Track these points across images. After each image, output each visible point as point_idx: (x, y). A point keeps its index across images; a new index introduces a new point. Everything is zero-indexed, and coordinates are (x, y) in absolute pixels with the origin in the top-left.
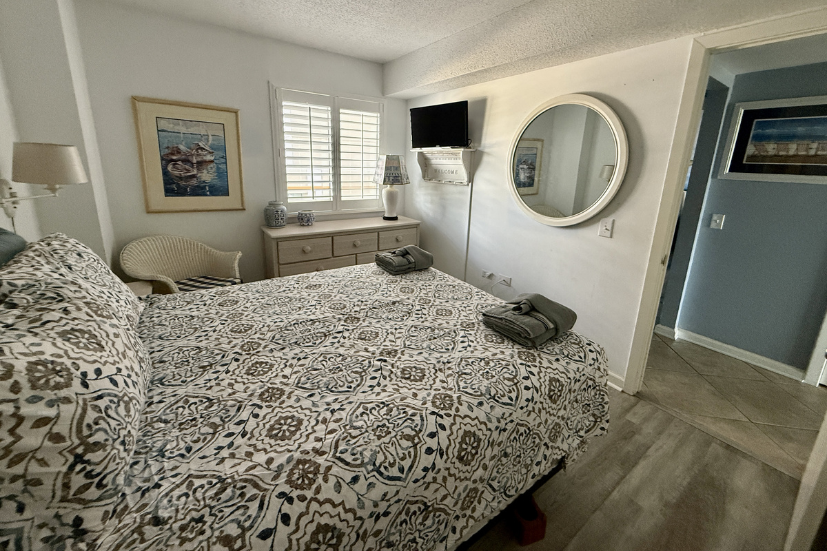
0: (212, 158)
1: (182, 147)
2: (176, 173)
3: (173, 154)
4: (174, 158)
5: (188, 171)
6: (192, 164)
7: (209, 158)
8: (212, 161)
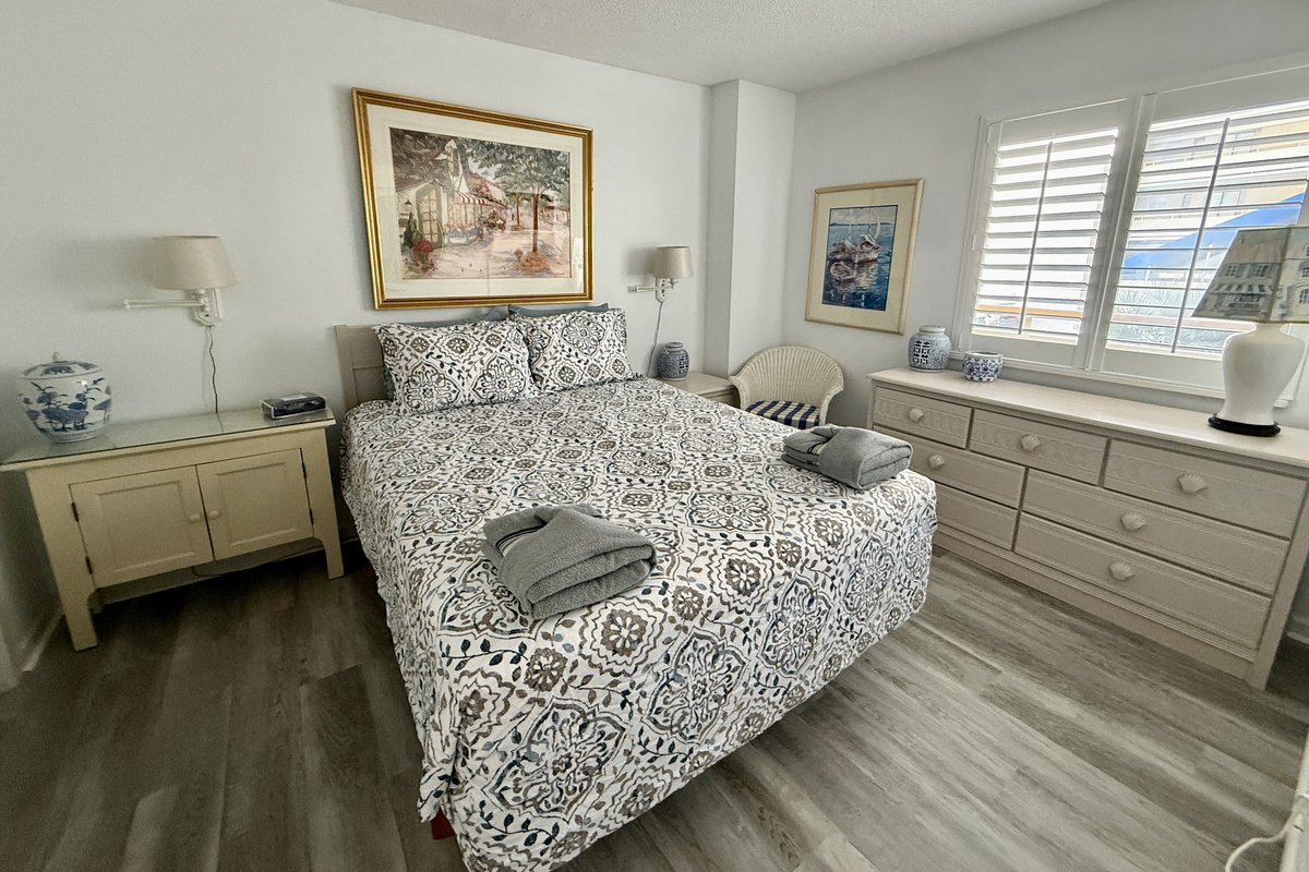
0: (875, 256)
1: (848, 244)
2: (836, 275)
3: (837, 252)
4: (838, 257)
5: (848, 273)
6: (854, 263)
7: (873, 255)
8: (875, 260)
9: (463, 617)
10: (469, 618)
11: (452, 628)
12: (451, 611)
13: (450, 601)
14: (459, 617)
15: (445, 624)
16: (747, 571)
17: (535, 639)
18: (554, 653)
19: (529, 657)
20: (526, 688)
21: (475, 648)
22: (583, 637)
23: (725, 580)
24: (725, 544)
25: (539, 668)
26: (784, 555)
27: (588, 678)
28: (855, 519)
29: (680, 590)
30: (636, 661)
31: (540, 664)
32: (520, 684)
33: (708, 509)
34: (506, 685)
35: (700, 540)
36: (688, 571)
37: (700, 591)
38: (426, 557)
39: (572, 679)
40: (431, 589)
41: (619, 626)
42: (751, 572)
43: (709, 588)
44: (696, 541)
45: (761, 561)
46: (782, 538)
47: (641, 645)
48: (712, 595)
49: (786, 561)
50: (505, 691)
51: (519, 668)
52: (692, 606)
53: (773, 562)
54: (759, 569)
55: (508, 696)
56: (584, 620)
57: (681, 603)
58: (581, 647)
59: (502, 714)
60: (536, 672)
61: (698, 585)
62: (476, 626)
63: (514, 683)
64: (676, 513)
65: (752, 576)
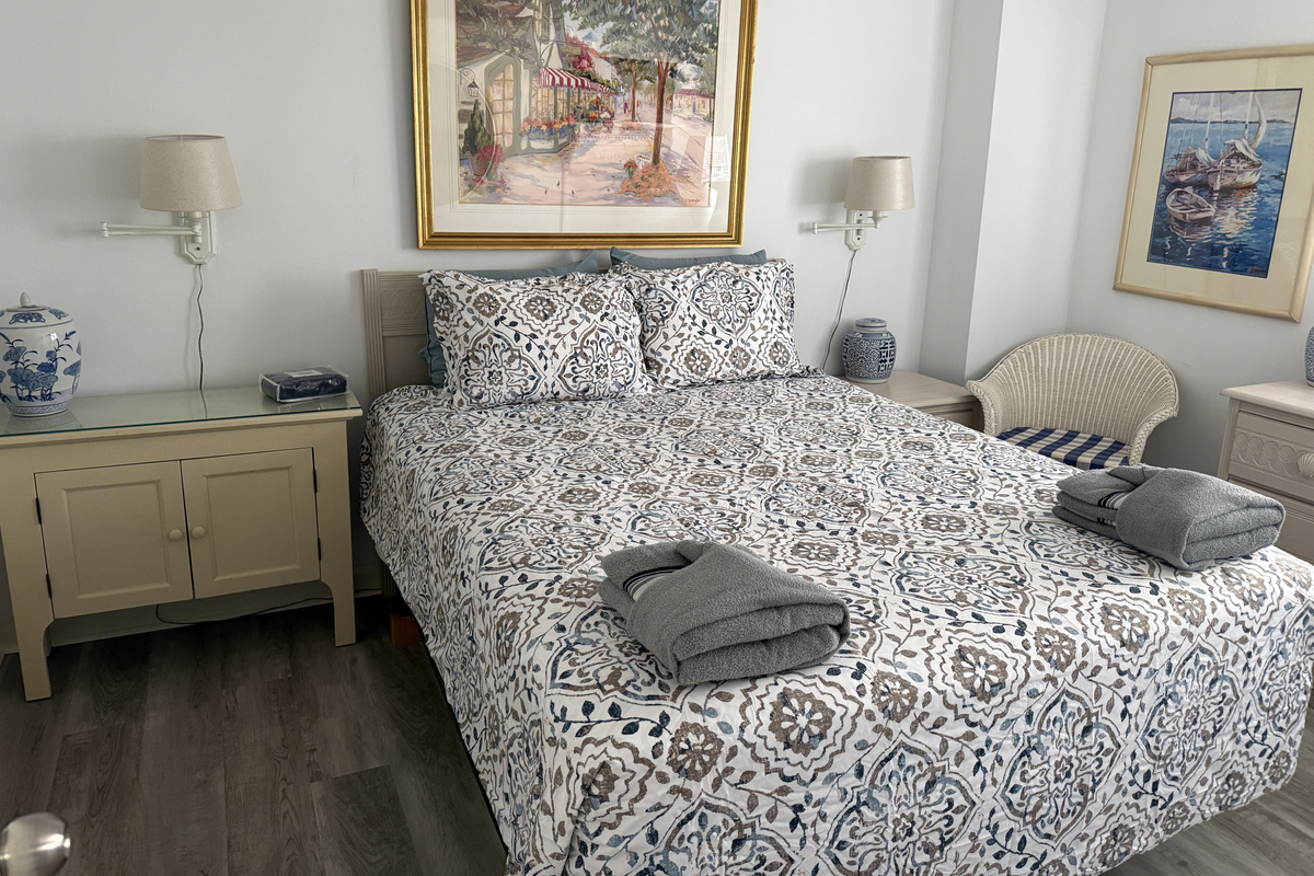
0: (1254, 179)
1: (1202, 155)
2: (1177, 211)
3: (1182, 171)
4: (1183, 178)
5: (1200, 208)
6: (1212, 191)
7: (1250, 178)
8: (1251, 187)
9: (581, 674)
10: (590, 676)
11: (567, 686)
12: (563, 666)
13: (561, 654)
14: (575, 674)
15: (557, 681)
16: (987, 665)
17: (680, 710)
18: (705, 731)
19: (673, 731)
20: (669, 771)
21: (601, 711)
22: (744, 717)
23: (951, 674)
24: (954, 624)
25: (686, 747)
26: (1047, 650)
27: (748, 776)
28: (1171, 612)
29: (882, 676)
30: (816, 765)
31: (688, 742)
32: (661, 764)
33: (927, 575)
34: (643, 761)
35: (914, 615)
36: (895, 654)
37: (913, 683)
38: (520, 598)
39: (728, 771)
40: (532, 637)
41: (795, 711)
42: (993, 668)
43: (926, 680)
44: (908, 616)
45: (1010, 654)
46: (1045, 625)
47: (824, 743)
48: (931, 690)
49: (1049, 660)
50: (641, 770)
51: (661, 743)
52: (900, 701)
53: (1029, 658)
54: (1005, 666)
55: (646, 777)
56: (746, 696)
57: (883, 694)
58: (742, 728)
59: (636, 800)
60: (683, 751)
61: (910, 674)
62: (600, 686)
63: (653, 761)
64: (875, 576)
65: (995, 673)
